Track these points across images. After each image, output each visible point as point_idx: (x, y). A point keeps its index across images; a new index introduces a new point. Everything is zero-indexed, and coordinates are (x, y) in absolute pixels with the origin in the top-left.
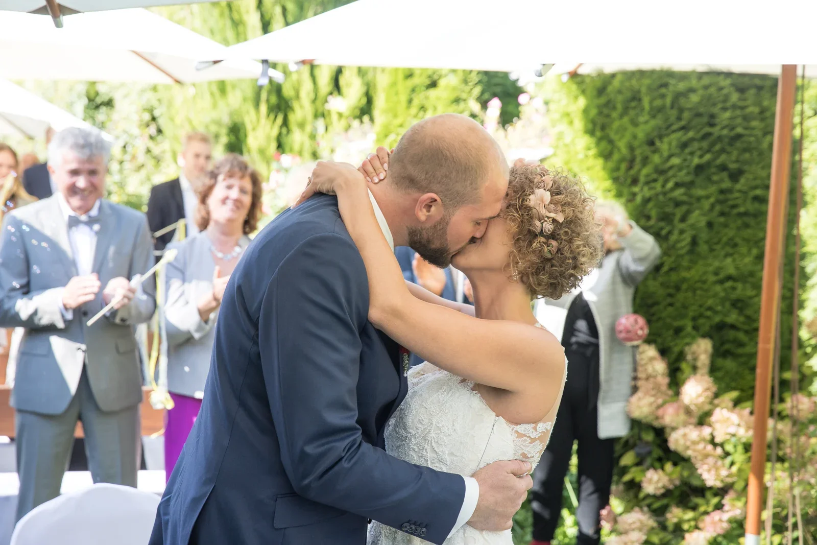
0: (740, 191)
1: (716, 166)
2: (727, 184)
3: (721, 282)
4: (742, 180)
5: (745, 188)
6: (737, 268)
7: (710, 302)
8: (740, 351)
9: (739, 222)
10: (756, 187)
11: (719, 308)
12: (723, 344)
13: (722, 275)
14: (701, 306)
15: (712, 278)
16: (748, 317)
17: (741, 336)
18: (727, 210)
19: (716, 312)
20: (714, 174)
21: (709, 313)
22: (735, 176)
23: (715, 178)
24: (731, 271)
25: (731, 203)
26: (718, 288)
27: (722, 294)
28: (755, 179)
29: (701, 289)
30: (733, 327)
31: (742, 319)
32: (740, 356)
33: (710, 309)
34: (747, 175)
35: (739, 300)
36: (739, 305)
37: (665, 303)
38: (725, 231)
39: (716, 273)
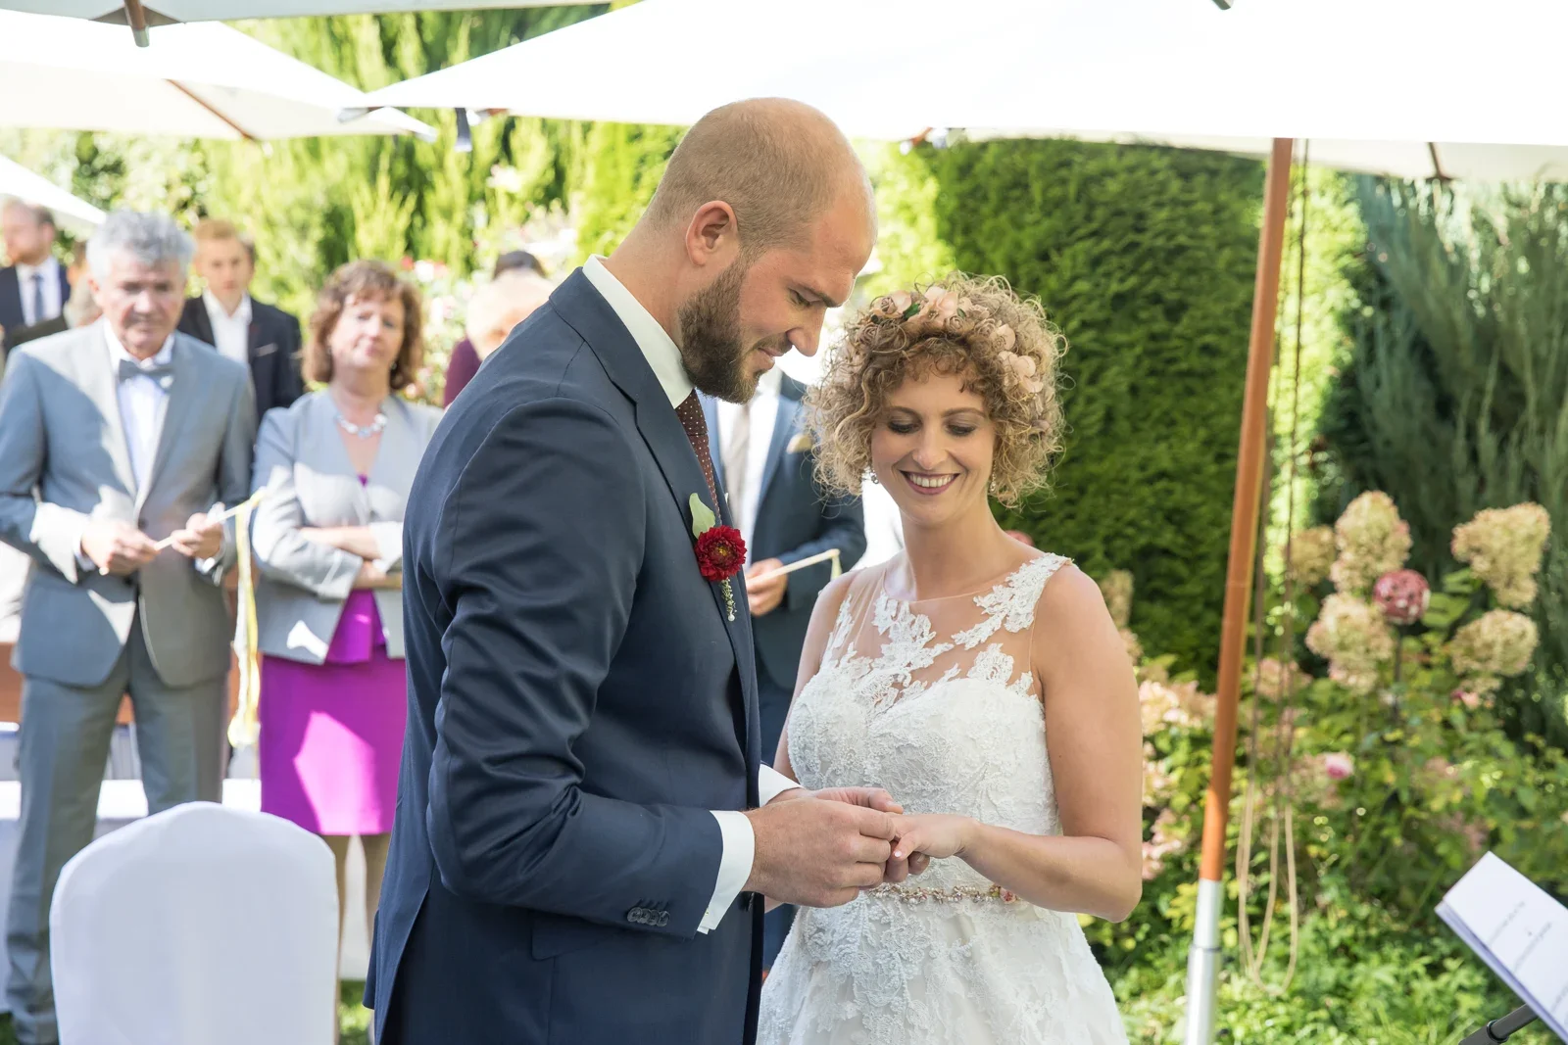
0: (1181, 337)
1: (1145, 297)
2: (1160, 326)
3: (1150, 481)
4: (1185, 320)
5: (1189, 332)
6: (1175, 460)
7: (1132, 514)
8: (1177, 591)
9: (1179, 386)
10: (1205, 332)
11: (1146, 523)
12: (1149, 579)
13: (1151, 470)
14: (1118, 519)
15: (1136, 475)
16: (1190, 537)
17: (1181, 569)
18: (1160, 366)
19: (1141, 530)
20: (1141, 308)
21: (1130, 531)
22: (1174, 312)
23: (1143, 315)
24: (1166, 463)
25: (1167, 355)
26: (1145, 491)
27: (1151, 501)
28: (1205, 317)
29: (1120, 493)
30: (1166, 552)
31: (1181, 540)
32: (1174, 599)
33: (1131, 523)
34: (1192, 312)
35: (1177, 510)
36: (1177, 518)
37: (1061, 514)
38: (1158, 399)
39: (1142, 468)
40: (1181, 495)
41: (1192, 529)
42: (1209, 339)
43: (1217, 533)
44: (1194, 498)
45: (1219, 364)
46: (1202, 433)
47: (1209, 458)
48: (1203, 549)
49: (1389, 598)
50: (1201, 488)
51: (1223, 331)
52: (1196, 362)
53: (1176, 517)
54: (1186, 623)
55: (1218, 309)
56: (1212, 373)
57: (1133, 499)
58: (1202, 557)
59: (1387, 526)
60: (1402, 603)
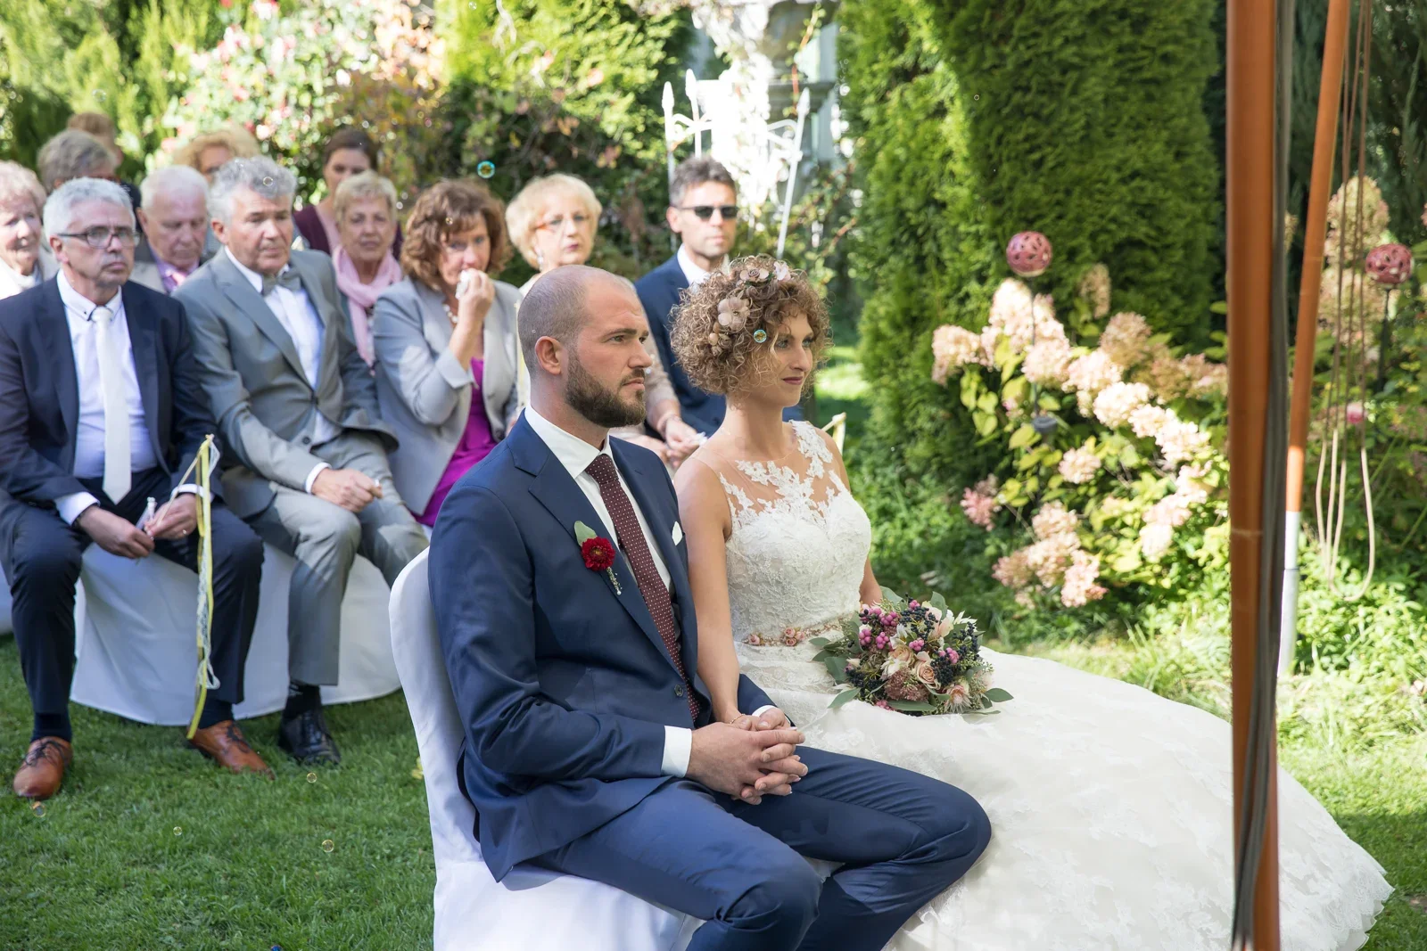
0: (1144, 48)
1: (1114, 13)
2: (1127, 39)
3: (1123, 181)
4: (1149, 33)
5: (1153, 44)
6: (1146, 161)
7: (1114, 210)
8: (1148, 277)
9: (1142, 93)
10: (1164, 42)
11: (1127, 219)
12: (1122, 269)
13: (1128, 172)
14: (1102, 216)
15: (1115, 176)
16: (1159, 229)
17: (1153, 259)
18: (1127, 75)
19: (1121, 225)
20: (1112, 23)
21: (1113, 227)
22: (1139, 25)
23: (1114, 29)
24: (1139, 164)
25: (1131, 65)
26: (1124, 189)
27: (1129, 199)
28: (1165, 29)
29: (1101, 192)
30: (1139, 244)
31: (1153, 233)
32: (1146, 285)
33: (1114, 220)
34: (1154, 24)
35: (1149, 206)
36: (1148, 213)
37: (1053, 215)
38: (1126, 106)
39: (1118, 169)
40: (1151, 190)
41: (1162, 222)
42: (1170, 48)
43: (1181, 224)
44: (1161, 194)
45: (1174, 71)
46: (1165, 134)
47: (1170, 157)
48: (1170, 239)
49: (1382, 268)
50: (1167, 185)
51: (1177, 40)
52: (1157, 70)
53: (1147, 211)
54: (1157, 306)
55: (1176, 20)
56: (1169, 78)
57: (1116, 197)
58: (1168, 247)
59: (1374, 207)
60: (1394, 271)
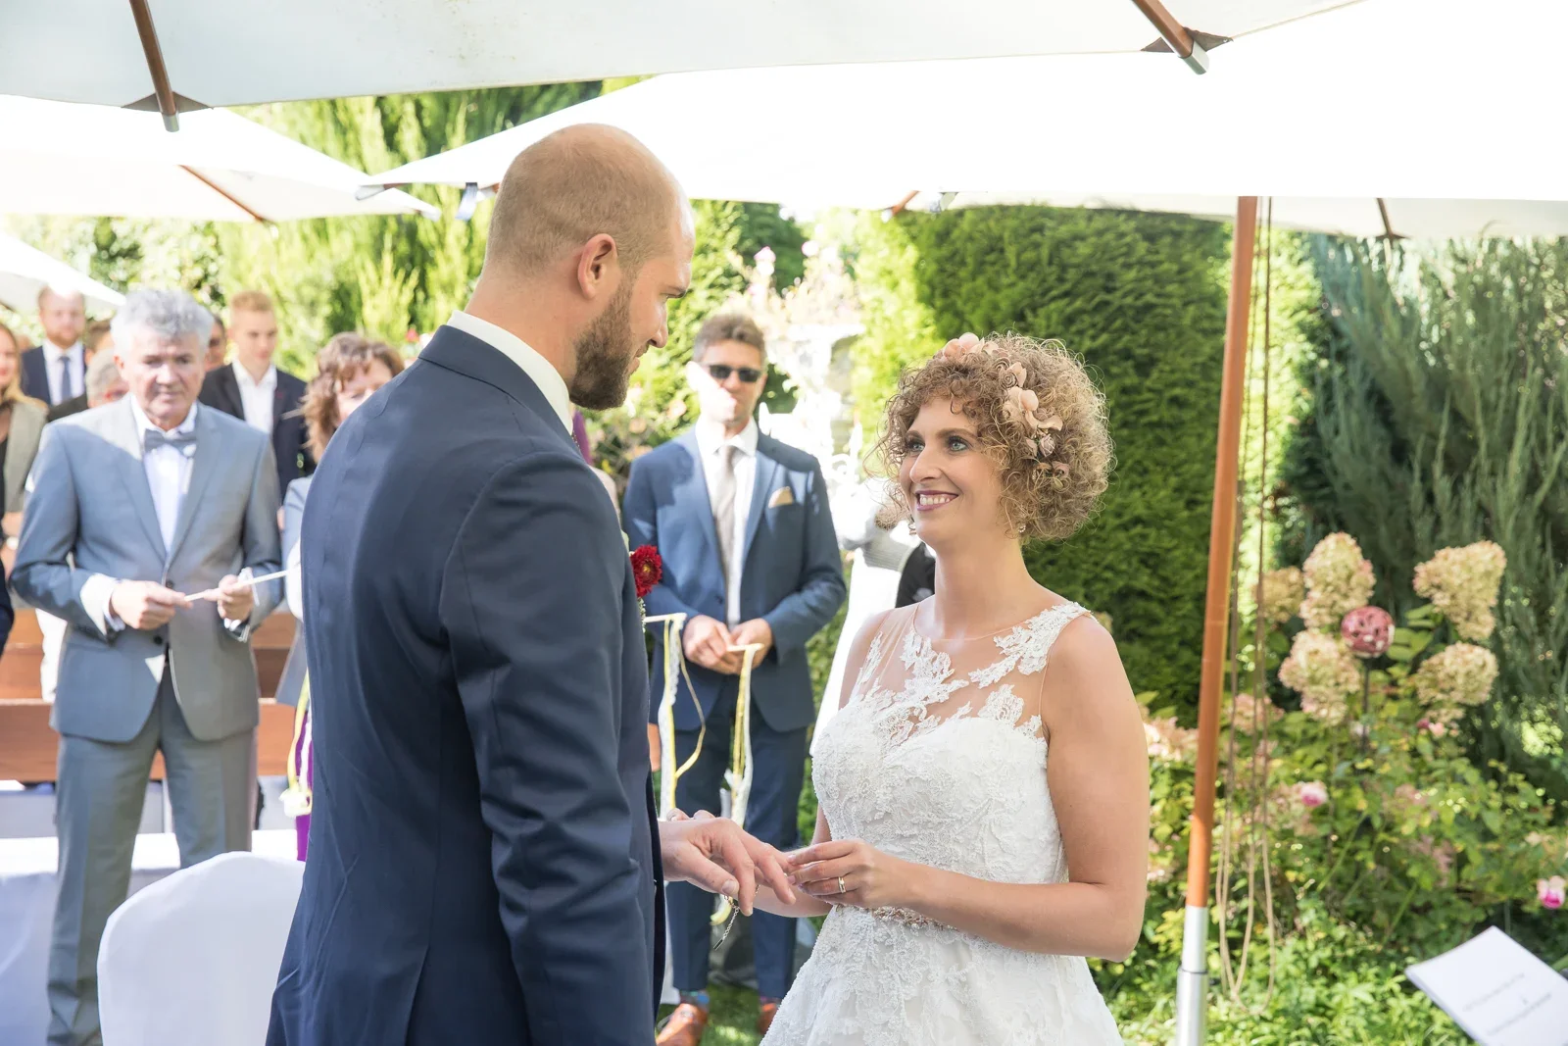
0: (1150, 390)
1: (1116, 353)
2: (1131, 380)
3: (1125, 527)
4: (1155, 374)
5: (1158, 386)
6: (1149, 507)
7: (1110, 558)
8: (1153, 631)
9: (1150, 437)
10: (1174, 385)
11: (1124, 567)
12: (1127, 620)
13: (1126, 518)
14: (1096, 564)
15: (1113, 522)
16: (1164, 579)
17: (1156, 609)
18: (1132, 418)
19: (1118, 573)
20: (1113, 363)
21: (1108, 575)
22: (1144, 367)
23: (1115, 370)
24: (1140, 510)
25: (1137, 407)
26: (1122, 536)
27: (1128, 546)
28: (1173, 371)
29: (1098, 538)
30: (1143, 594)
31: (1156, 583)
32: (1152, 638)
33: (1108, 568)
34: (1161, 365)
35: (1152, 554)
36: (1151, 562)
37: (1044, 560)
38: (1132, 449)
39: (1119, 515)
40: (1156, 539)
41: (1165, 572)
42: (1177, 391)
43: (1190, 575)
44: (1167, 543)
45: (1187, 415)
46: (1173, 481)
47: (1181, 504)
48: (1177, 591)
49: (1356, 634)
50: (1174, 533)
51: (1190, 384)
52: (1167, 414)
53: (1151, 560)
54: (1164, 662)
55: (1186, 363)
56: (1182, 423)
57: (1112, 545)
58: (1176, 598)
59: (1352, 566)
60: (1368, 638)
